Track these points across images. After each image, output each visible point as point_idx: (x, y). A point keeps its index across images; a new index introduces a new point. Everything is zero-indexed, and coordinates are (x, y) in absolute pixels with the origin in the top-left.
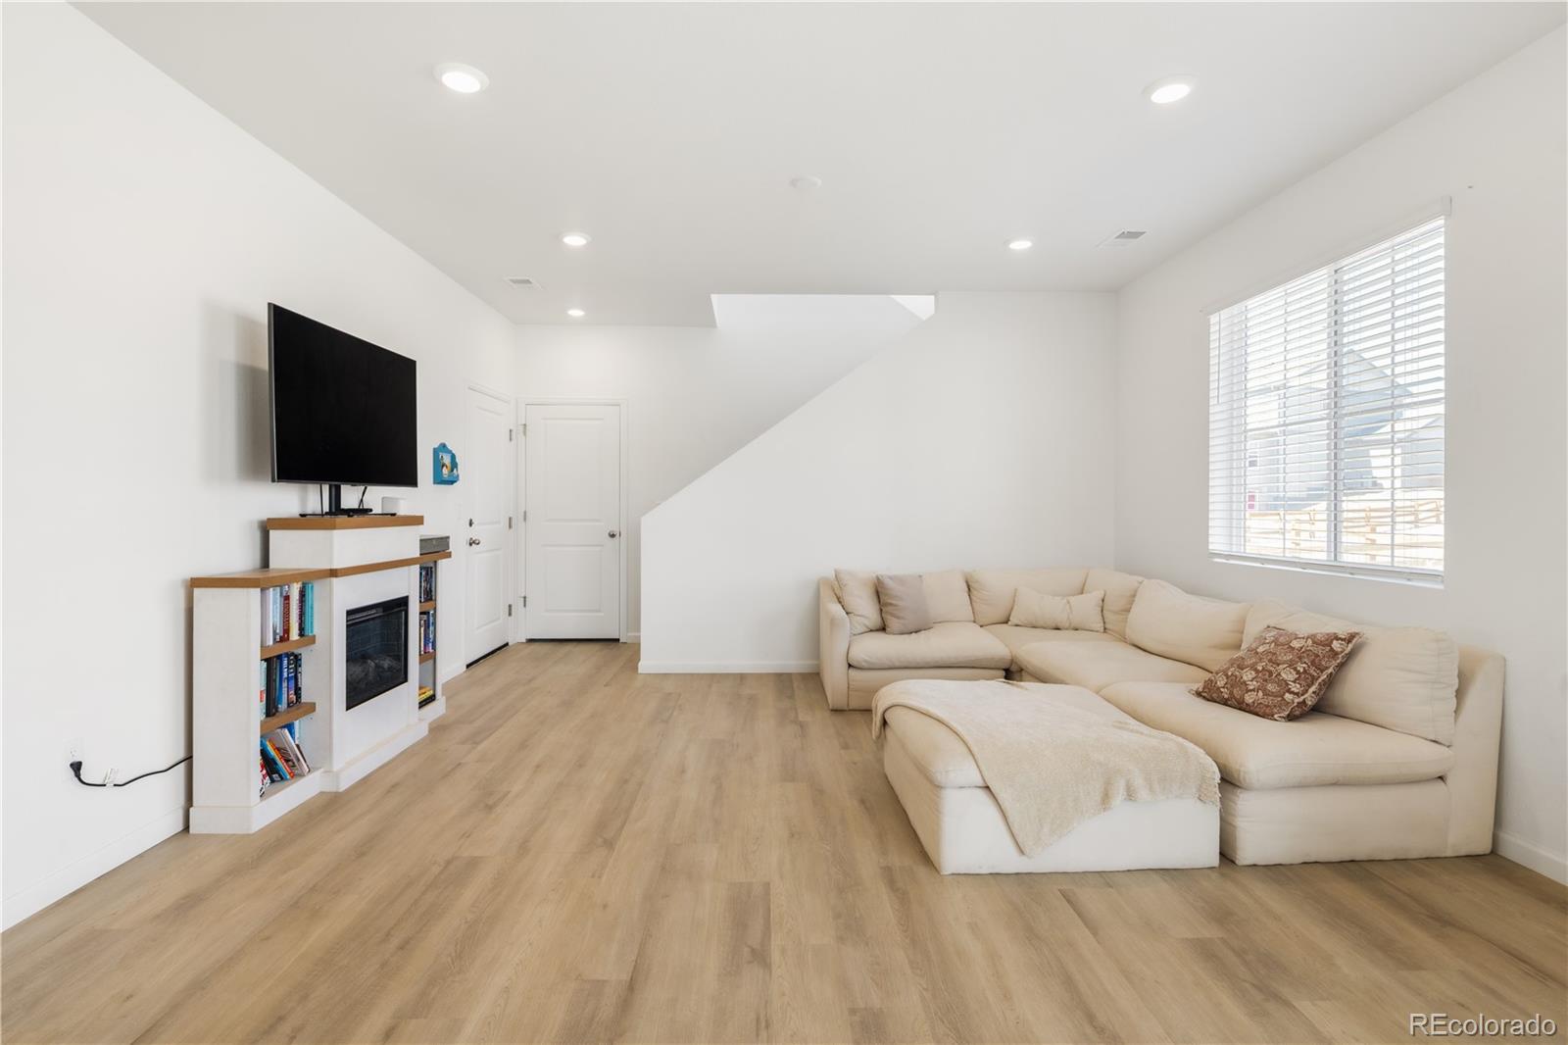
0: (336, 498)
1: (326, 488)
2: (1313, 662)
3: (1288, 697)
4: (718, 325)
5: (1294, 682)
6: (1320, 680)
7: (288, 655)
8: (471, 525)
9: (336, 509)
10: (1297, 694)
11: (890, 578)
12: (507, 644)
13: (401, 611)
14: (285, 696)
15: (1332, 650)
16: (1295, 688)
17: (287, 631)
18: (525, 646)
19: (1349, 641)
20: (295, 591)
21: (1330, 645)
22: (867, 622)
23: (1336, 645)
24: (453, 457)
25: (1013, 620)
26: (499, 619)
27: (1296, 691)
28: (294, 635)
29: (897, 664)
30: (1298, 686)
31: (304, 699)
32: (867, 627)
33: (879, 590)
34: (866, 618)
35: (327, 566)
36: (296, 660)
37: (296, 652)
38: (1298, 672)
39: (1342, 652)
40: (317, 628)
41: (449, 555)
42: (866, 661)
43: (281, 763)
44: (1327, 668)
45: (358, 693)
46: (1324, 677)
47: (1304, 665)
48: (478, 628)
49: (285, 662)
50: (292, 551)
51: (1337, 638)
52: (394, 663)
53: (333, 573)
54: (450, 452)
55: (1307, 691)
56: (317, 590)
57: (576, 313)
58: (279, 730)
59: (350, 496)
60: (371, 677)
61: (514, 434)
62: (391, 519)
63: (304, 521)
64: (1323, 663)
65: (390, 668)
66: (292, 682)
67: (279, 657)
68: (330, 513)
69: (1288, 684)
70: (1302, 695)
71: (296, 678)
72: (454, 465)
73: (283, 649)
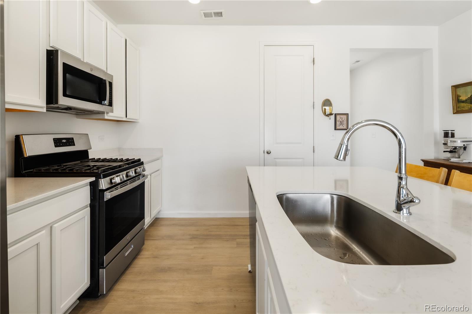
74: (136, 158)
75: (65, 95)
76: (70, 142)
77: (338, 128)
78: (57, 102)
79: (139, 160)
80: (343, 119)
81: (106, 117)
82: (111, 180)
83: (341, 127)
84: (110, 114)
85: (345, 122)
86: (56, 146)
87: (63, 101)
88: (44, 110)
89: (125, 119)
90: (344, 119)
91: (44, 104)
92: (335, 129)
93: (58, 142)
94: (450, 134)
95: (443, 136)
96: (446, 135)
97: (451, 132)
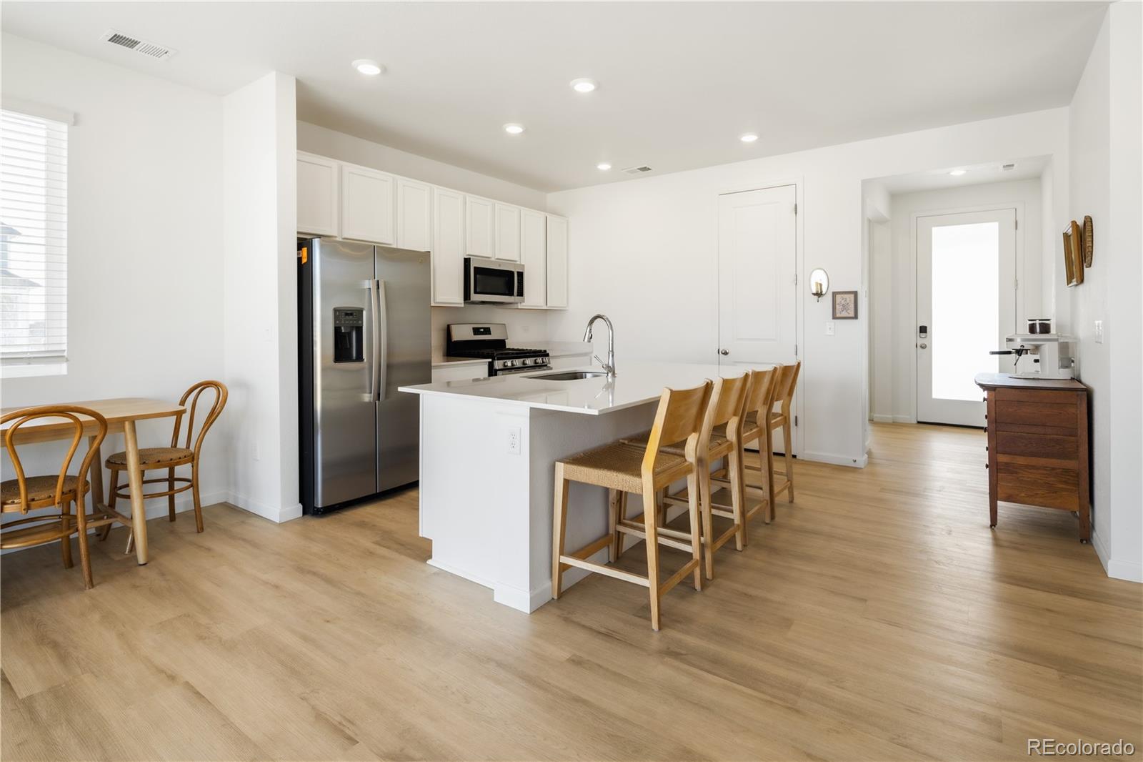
74: (543, 349)
75: (475, 292)
76: (487, 331)
77: (838, 315)
78: (470, 299)
79: (545, 351)
80: (848, 301)
81: (519, 307)
82: (504, 363)
83: (844, 314)
84: (524, 304)
85: (852, 306)
86: (474, 334)
87: (475, 297)
88: (463, 305)
89: (545, 308)
90: (850, 301)
91: (463, 302)
92: (835, 317)
93: (476, 331)
94: (1038, 326)
95: (1028, 331)
96: (1032, 329)
97: (1040, 324)
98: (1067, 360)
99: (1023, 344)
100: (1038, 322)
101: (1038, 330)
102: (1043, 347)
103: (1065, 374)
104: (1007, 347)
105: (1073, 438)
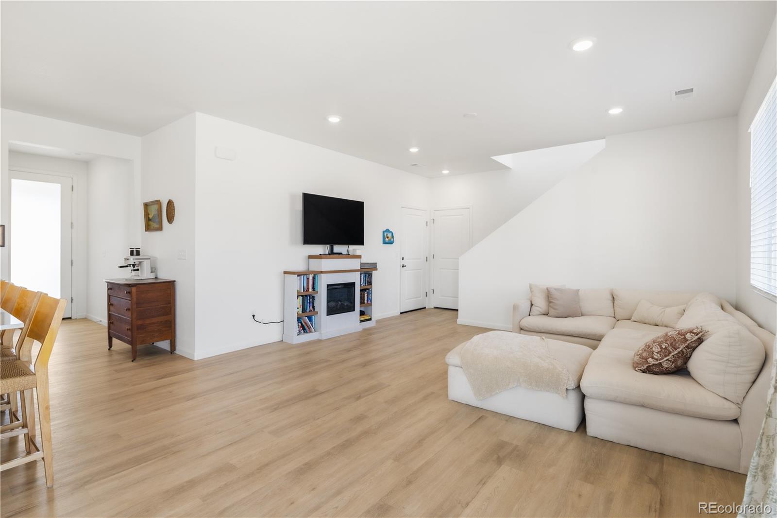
0: (332, 249)
1: (329, 246)
2: (671, 344)
3: (650, 360)
4: (511, 167)
5: (657, 353)
6: (673, 354)
7: (310, 296)
8: (403, 259)
9: (332, 253)
10: (657, 360)
11: (555, 289)
12: (425, 308)
13: (352, 287)
14: (308, 308)
15: (685, 338)
16: (656, 356)
17: (308, 288)
18: (433, 310)
19: (697, 335)
20: (311, 277)
21: (684, 335)
22: (540, 310)
23: (688, 336)
24: (392, 234)
25: (633, 318)
26: (420, 297)
27: (656, 358)
28: (310, 290)
29: (543, 330)
30: (659, 355)
31: (316, 310)
32: (541, 312)
33: (549, 295)
34: (541, 308)
35: (320, 270)
36: (313, 298)
37: (314, 295)
38: (661, 348)
39: (690, 340)
40: (318, 288)
41: (377, 270)
42: (526, 327)
43: (306, 327)
44: (679, 348)
45: (331, 311)
46: (676, 352)
47: (667, 345)
48: (407, 299)
49: (308, 297)
50: (315, 265)
51: (691, 332)
52: (349, 304)
53: (322, 272)
54: (391, 232)
55: (663, 358)
56: (318, 277)
57: (445, 172)
58: (304, 317)
59: (337, 248)
60: (339, 307)
61: (428, 223)
62: (348, 256)
63: (320, 257)
64: (677, 345)
65: (347, 305)
66: (311, 304)
67: (306, 296)
68: (329, 254)
69: (653, 353)
70: (659, 360)
71: (313, 303)
72: (393, 237)
73: (307, 293)
94: (135, 252)
95: (129, 254)
96: (132, 253)
97: (136, 250)
98: (153, 269)
99: (135, 261)
100: (135, 249)
101: (135, 254)
102: (143, 263)
103: (152, 276)
104: (125, 264)
105: (169, 305)
